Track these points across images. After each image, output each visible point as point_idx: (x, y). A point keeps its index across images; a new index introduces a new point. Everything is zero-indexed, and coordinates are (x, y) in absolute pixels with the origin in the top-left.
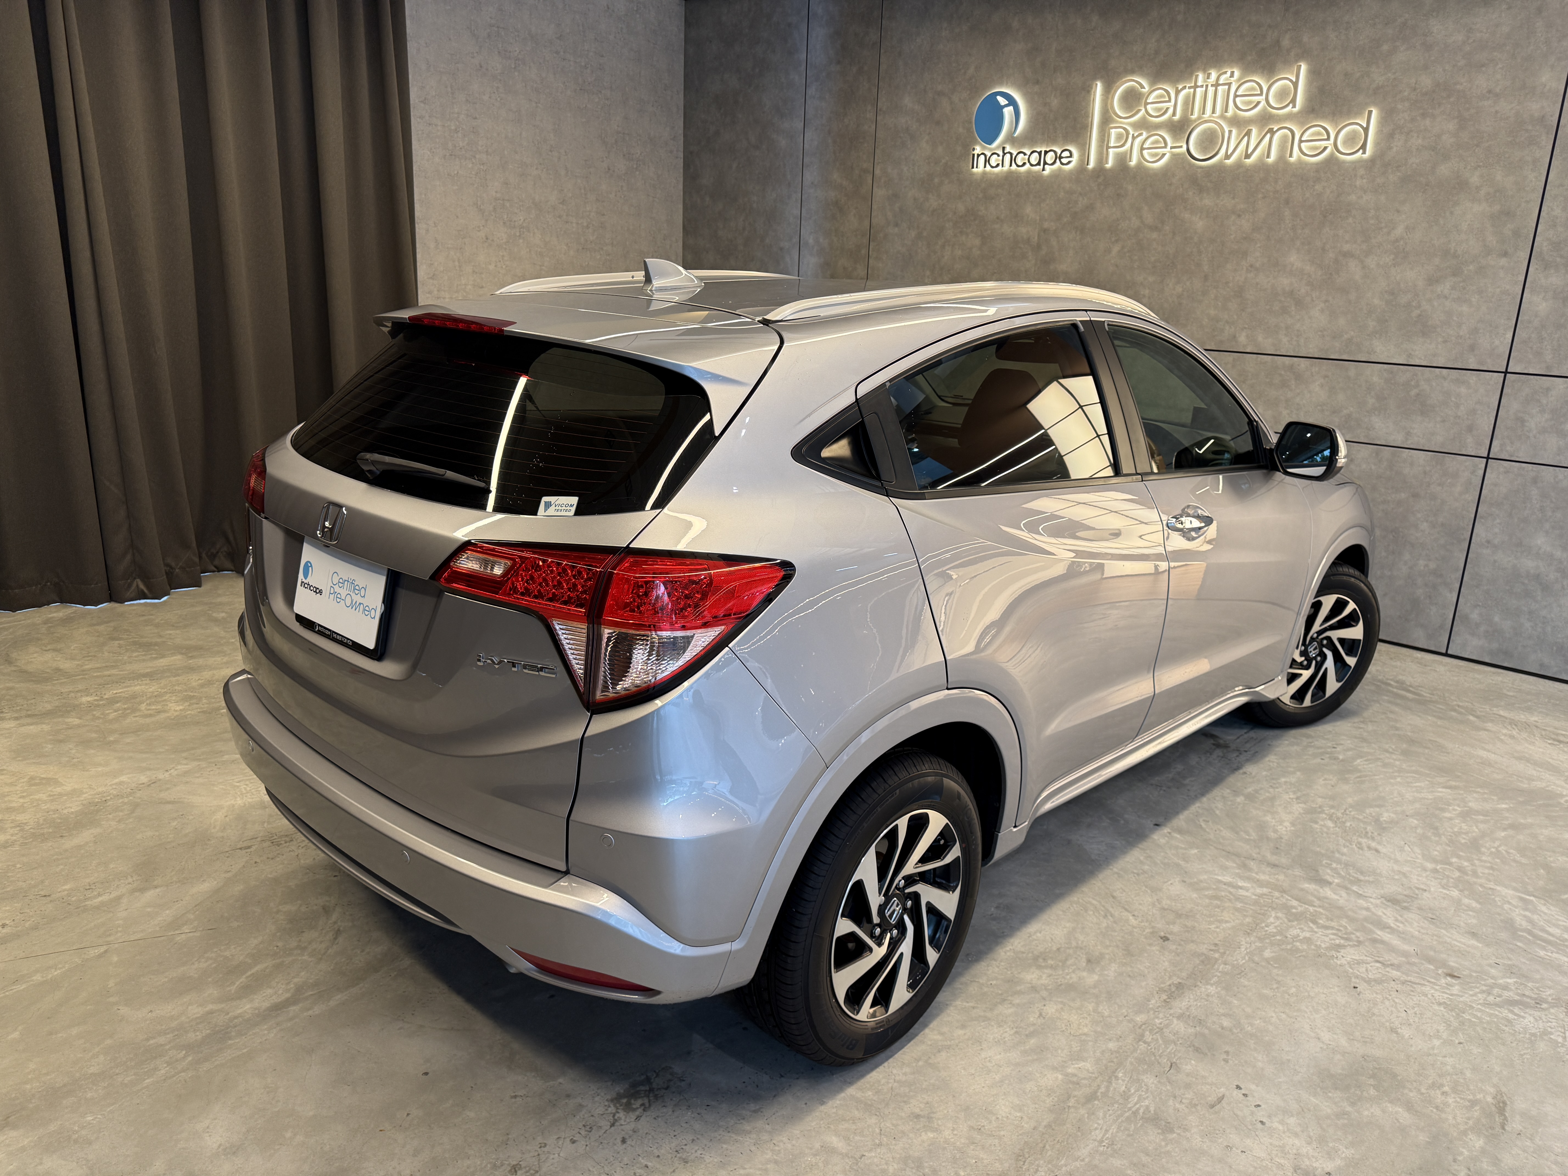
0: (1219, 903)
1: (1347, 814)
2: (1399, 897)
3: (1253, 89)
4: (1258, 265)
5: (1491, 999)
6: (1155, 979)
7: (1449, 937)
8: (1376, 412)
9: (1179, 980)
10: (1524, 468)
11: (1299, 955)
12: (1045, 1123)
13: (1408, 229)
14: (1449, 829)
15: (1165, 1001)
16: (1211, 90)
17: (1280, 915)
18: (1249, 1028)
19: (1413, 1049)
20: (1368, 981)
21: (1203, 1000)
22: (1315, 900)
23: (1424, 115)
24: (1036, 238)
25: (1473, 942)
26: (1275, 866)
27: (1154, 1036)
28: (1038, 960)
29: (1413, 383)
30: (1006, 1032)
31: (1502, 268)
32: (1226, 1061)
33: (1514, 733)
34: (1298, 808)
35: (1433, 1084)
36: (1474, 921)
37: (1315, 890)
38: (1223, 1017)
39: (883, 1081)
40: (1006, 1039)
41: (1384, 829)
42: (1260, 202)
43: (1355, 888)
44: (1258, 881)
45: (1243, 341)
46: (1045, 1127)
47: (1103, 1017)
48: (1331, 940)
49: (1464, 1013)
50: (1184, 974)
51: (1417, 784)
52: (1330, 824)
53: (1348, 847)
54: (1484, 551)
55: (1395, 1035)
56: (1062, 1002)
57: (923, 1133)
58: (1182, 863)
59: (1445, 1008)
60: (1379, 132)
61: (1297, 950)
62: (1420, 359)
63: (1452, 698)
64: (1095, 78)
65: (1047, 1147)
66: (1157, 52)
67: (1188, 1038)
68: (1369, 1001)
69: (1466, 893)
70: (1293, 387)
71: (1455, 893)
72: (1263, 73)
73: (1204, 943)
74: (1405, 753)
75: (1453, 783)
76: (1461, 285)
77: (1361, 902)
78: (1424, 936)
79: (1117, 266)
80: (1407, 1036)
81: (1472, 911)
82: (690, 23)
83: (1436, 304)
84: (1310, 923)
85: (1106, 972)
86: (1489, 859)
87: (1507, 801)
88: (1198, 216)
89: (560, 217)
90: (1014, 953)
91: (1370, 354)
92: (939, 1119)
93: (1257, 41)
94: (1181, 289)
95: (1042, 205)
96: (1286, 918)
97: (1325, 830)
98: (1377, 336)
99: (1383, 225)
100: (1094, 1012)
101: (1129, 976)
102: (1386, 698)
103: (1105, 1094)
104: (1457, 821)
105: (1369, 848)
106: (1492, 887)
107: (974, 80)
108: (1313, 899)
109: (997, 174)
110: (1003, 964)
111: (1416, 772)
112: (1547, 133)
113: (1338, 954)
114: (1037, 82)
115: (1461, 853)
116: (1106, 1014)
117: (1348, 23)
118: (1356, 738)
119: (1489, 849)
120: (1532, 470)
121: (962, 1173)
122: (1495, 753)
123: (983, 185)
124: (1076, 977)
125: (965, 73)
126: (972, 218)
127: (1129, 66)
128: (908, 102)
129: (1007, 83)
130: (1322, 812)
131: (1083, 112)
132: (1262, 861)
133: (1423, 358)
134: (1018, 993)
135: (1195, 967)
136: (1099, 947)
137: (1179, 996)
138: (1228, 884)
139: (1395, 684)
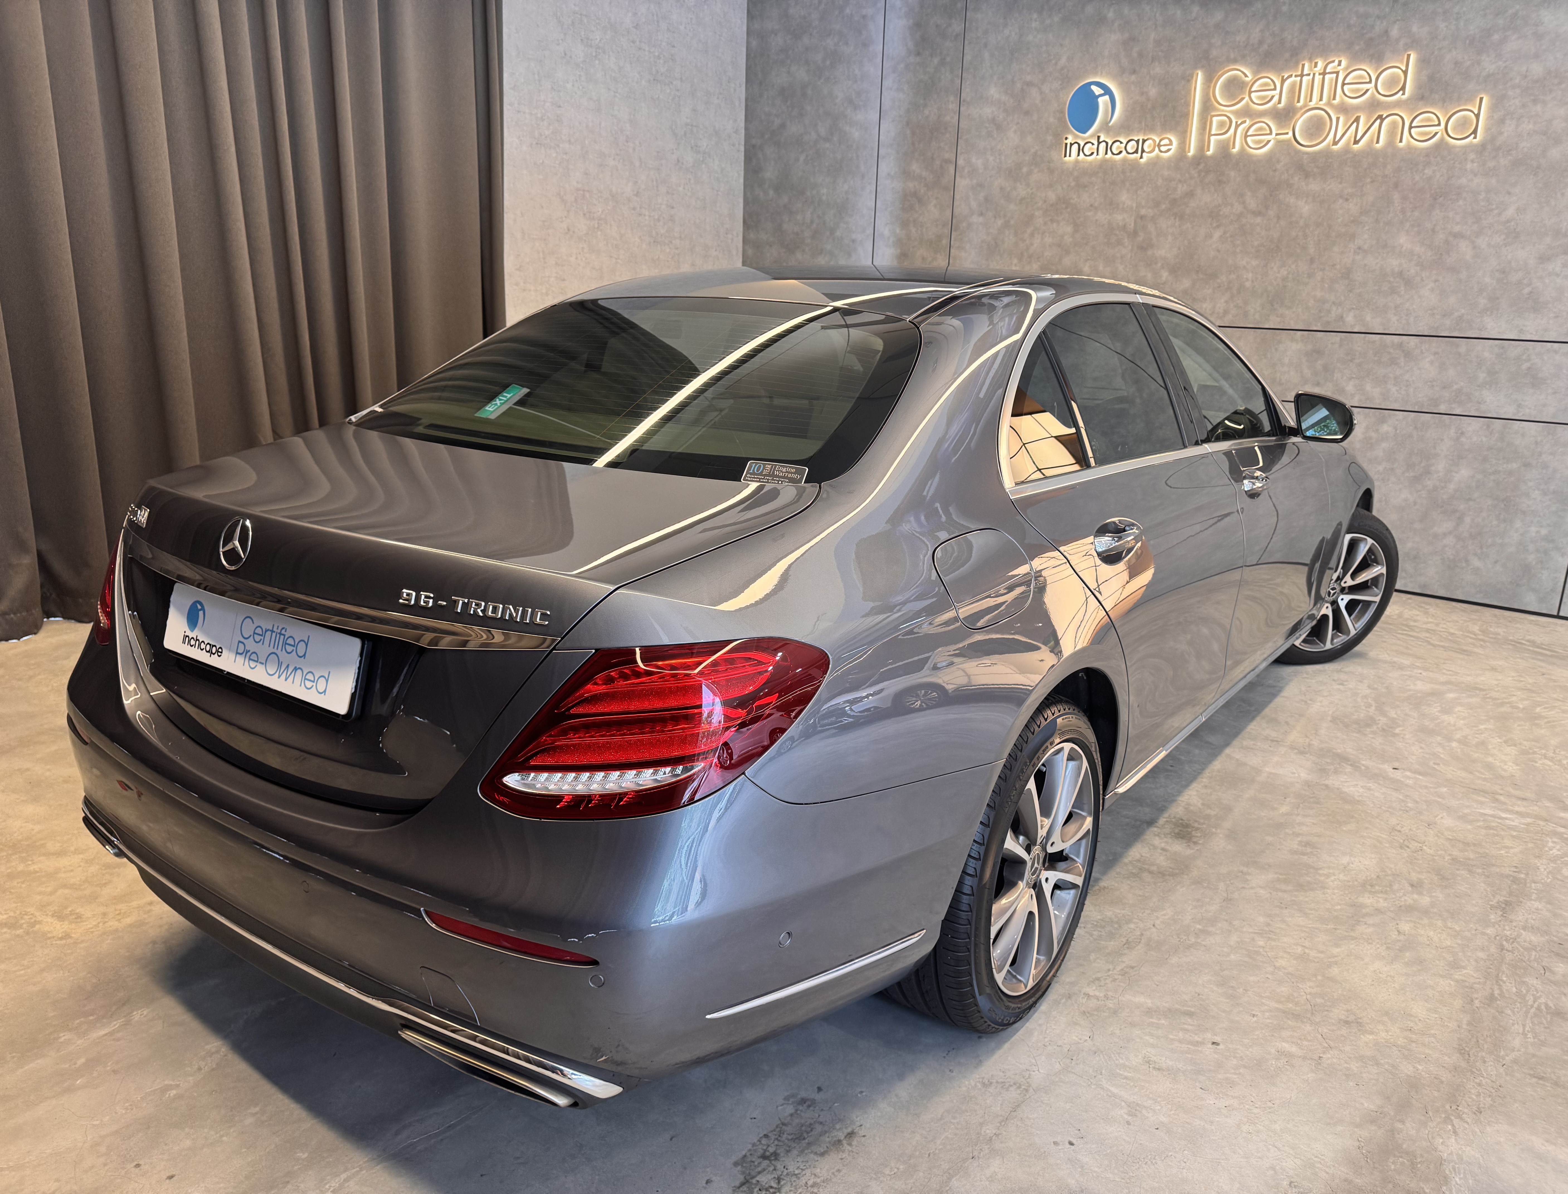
0: (1495, 832)
3: (1361, 77)
4: (1366, 247)
6: (1481, 897)
8: (1487, 386)
9: (1503, 898)
12: (1465, 1022)
13: (1518, 209)
15: (1502, 915)
16: (1318, 78)
21: (1535, 913)
23: (1535, 102)
24: (1133, 225)
27: (1513, 945)
28: (1367, 886)
29: (1524, 357)
30: (1378, 947)
39: (1295, 994)
40: (1383, 954)
42: (1368, 186)
44: (1517, 812)
45: (1350, 321)
46: (1467, 1025)
47: (1456, 931)
50: (1504, 893)
56: (1411, 921)
57: (1362, 1036)
58: (1440, 800)
60: (1489, 118)
62: (1531, 334)
64: (1196, 68)
65: (1481, 1041)
66: (1261, 42)
67: (1544, 945)
70: (1402, 364)
72: (1371, 61)
73: (1505, 866)
79: (1218, 251)
82: (752, 15)
83: (1547, 281)
85: (1434, 894)
88: (1304, 200)
89: (634, 209)
90: (1340, 881)
91: (1481, 330)
92: (1367, 1023)
93: (1365, 31)
94: (1285, 273)
95: (1139, 192)
97: (1547, 768)
98: (1488, 313)
99: (1494, 207)
100: (1445, 927)
101: (1457, 896)
102: (1526, 654)
103: (1502, 994)
107: (1065, 70)
109: (1091, 163)
110: (1336, 891)
114: (1134, 72)
116: (1458, 928)
117: (1458, 13)
118: (1523, 689)
121: (1420, 1067)
123: (1076, 174)
124: (1410, 899)
125: (1056, 64)
126: (1064, 206)
127: (1232, 56)
128: (994, 92)
129: (1102, 73)
130: (1534, 753)
131: (1183, 101)
132: (1509, 796)
133: (1534, 333)
134: (1367, 915)
135: (1510, 887)
136: (1414, 873)
137: (1513, 911)
138: (1492, 815)
139: (1528, 643)
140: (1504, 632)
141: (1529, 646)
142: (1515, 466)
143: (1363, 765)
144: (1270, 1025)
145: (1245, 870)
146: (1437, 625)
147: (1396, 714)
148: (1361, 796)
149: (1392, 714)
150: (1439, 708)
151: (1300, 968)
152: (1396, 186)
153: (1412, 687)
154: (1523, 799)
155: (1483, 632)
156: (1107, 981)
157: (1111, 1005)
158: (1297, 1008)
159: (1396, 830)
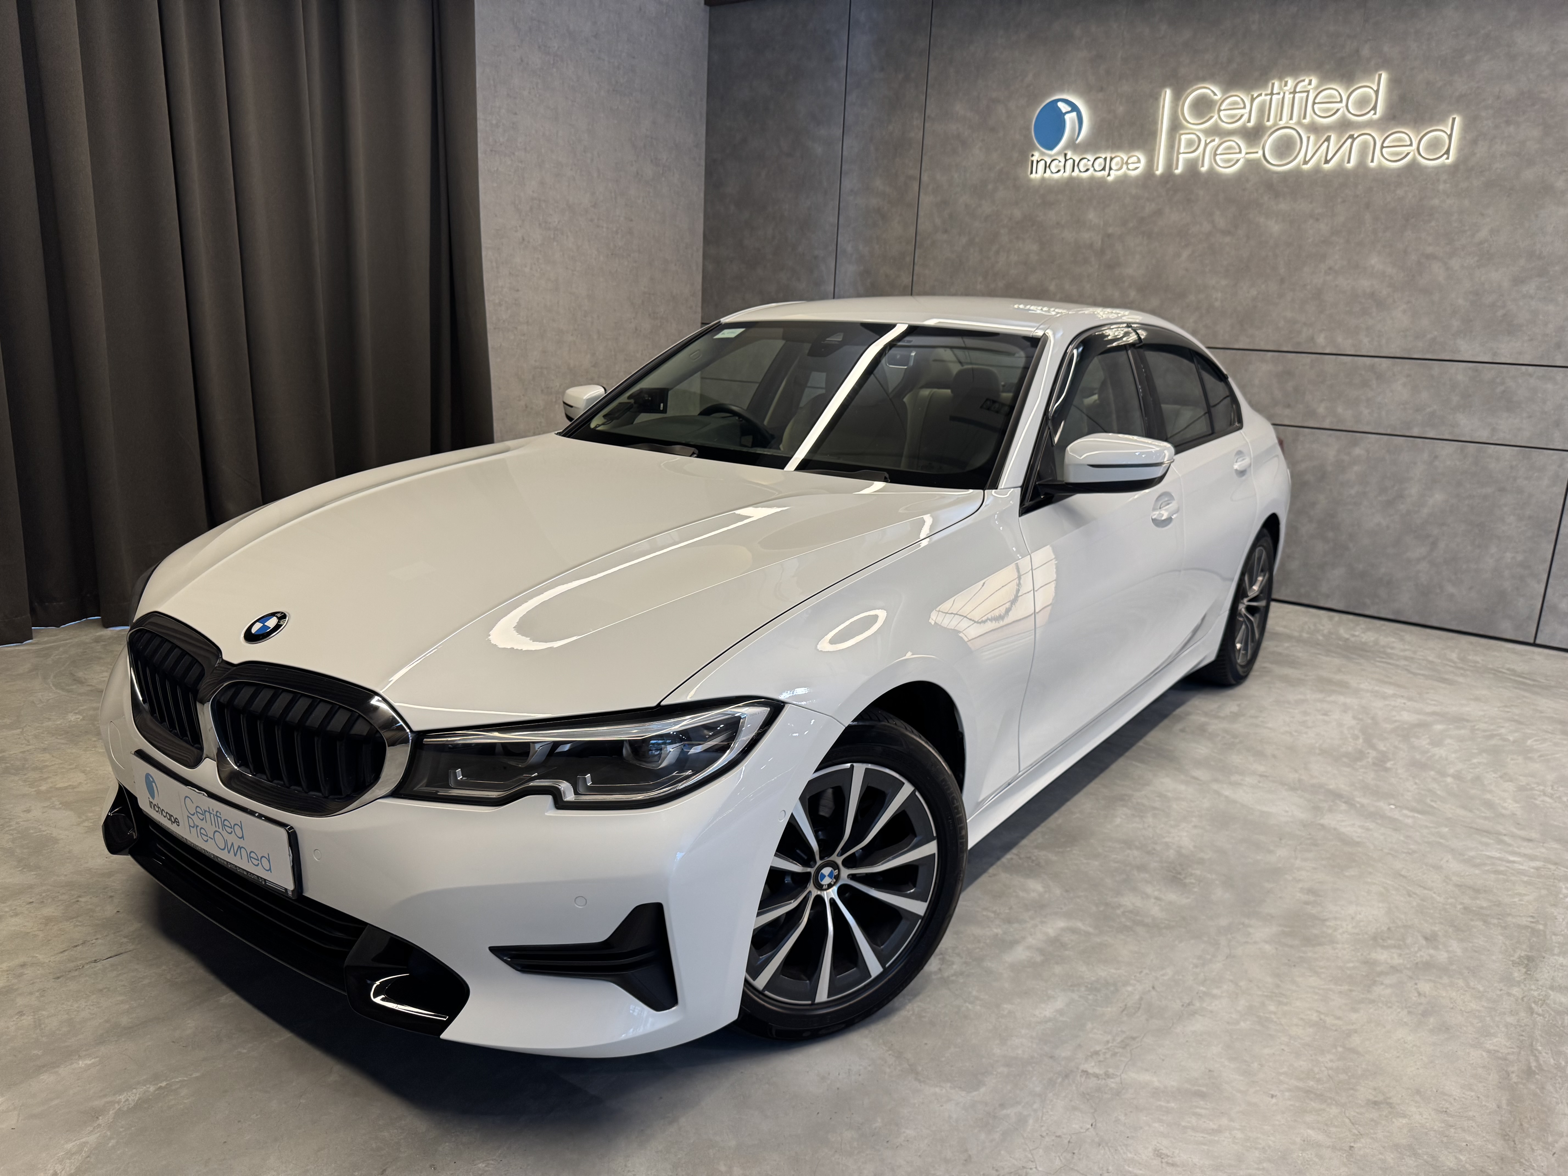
0: (1505, 877)
4: (1337, 268)
6: (1501, 953)
8: (1461, 410)
9: (1524, 953)
12: (1504, 1101)
13: (1491, 231)
15: (1526, 973)
23: (1508, 123)
24: (1100, 243)
26: (1530, 840)
27: (1542, 1008)
28: (1377, 940)
29: (1498, 380)
30: (1399, 1013)
39: (1316, 1070)
40: (1405, 1020)
42: (1339, 207)
44: (1524, 855)
45: (1321, 342)
46: (1508, 1105)
47: (1479, 992)
50: (1524, 947)
52: (1548, 799)
56: (1430, 980)
57: (1394, 1120)
58: (1441, 841)
60: (1462, 138)
64: (1164, 86)
65: (1526, 1125)
66: (1230, 61)
70: (1374, 386)
72: (1342, 81)
73: (1520, 916)
76: (1547, 285)
79: (1187, 270)
82: (713, 29)
83: (1521, 303)
85: (1451, 949)
88: (1274, 220)
89: (592, 220)
90: (1349, 934)
91: (1455, 353)
92: (1399, 1104)
93: (1336, 51)
94: (1255, 293)
95: (1106, 211)
97: (1548, 805)
98: (1462, 335)
100: (1467, 988)
101: (1476, 951)
102: (1509, 684)
103: (1540, 1067)
107: (1032, 88)
109: (1057, 181)
110: (1346, 946)
114: (1101, 89)
116: (1481, 989)
117: (1429, 34)
118: (1510, 720)
121: (1461, 1157)
123: (1042, 191)
124: (1424, 955)
125: (1023, 81)
126: (1030, 224)
127: (1201, 74)
128: (959, 109)
129: (1069, 90)
130: (1532, 789)
131: (1151, 119)
132: (1513, 836)
133: (1509, 356)
134: (1381, 974)
135: (1529, 940)
136: (1426, 925)
137: (1537, 969)
138: (1500, 859)
139: (1508, 672)
140: (1483, 660)
141: (1509, 675)
142: (1489, 490)
143: (1358, 802)
144: (1292, 1108)
145: (1246, 921)
146: (1415, 652)
147: (1385, 746)
148: (1359, 837)
149: (1381, 746)
150: (1428, 741)
151: (1317, 1037)
153: (1397, 718)
154: (1528, 840)
155: (1463, 660)
156: (1108, 1056)
157: (1113, 1085)
158: (1320, 1087)
159: (1401, 875)
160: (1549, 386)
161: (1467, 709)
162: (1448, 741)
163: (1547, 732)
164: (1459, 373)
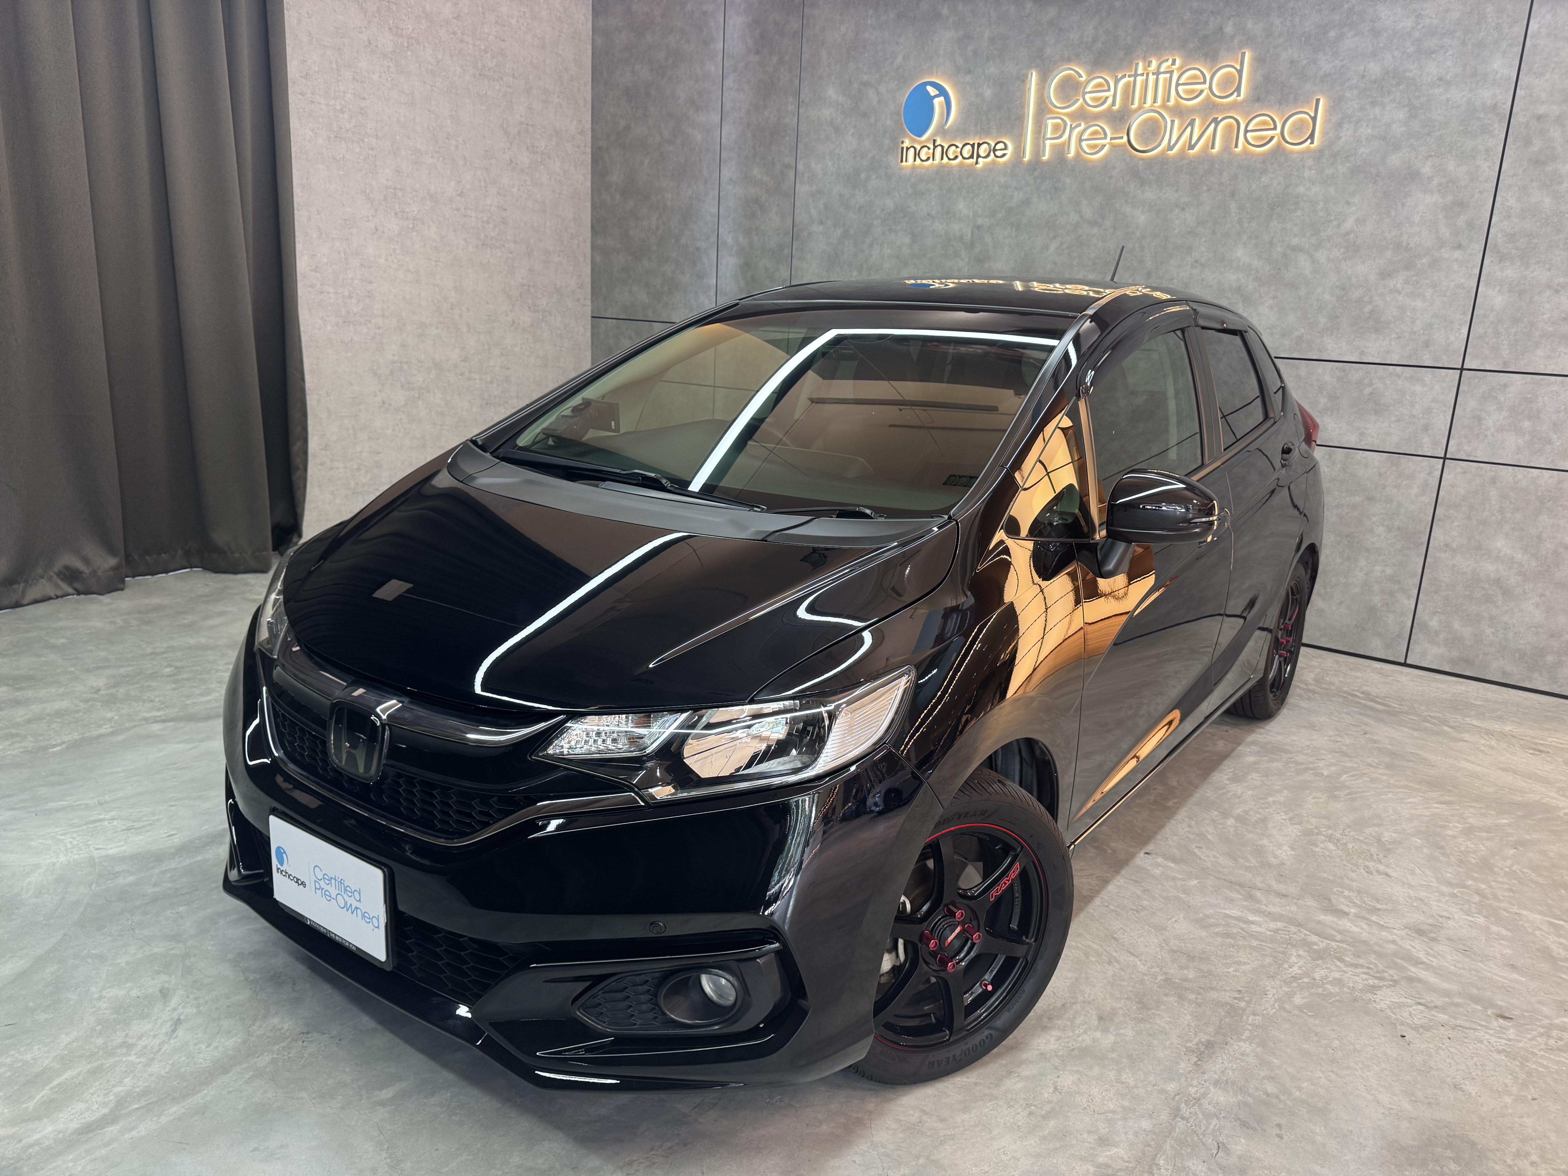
0: (1232, 942)
1: (1346, 835)
2: (1424, 927)
3: (1195, 77)
4: (1203, 260)
5: (1552, 1042)
6: (1179, 1037)
7: (1488, 972)
8: (1329, 413)
9: (1206, 1037)
10: (1482, 469)
11: (1334, 999)
13: (1358, 221)
14: (1455, 849)
15: (1195, 1063)
16: (1152, 78)
17: (1301, 953)
18: (1298, 1093)
19: (1485, 1109)
20: (1416, 1028)
21: (1238, 1061)
22: (1336, 934)
23: (1373, 104)
24: (970, 235)
25: (1515, 976)
26: (1284, 896)
27: (1192, 1109)
28: (1042, 1020)
29: (1366, 381)
30: (1018, 1114)
31: (1456, 260)
32: (1280, 1136)
33: (1493, 743)
34: (1294, 831)
35: (1518, 1151)
36: (1508, 952)
37: (1333, 922)
38: (1265, 1081)
40: (1020, 1123)
41: (1388, 850)
42: (1204, 195)
43: (1374, 918)
44: (1269, 913)
47: (1128, 1087)
48: (1363, 980)
49: (1528, 1061)
50: (1211, 1029)
51: (1410, 800)
52: (1331, 846)
53: (1356, 871)
54: (1443, 555)
55: (1460, 1093)
56: (1078, 1072)
59: (1506, 1057)
60: (1327, 121)
61: (1331, 994)
62: (1373, 356)
63: (1422, 708)
64: (1030, 67)
66: (1094, 40)
67: (1232, 1109)
68: (1422, 1052)
69: (1493, 919)
71: (1481, 920)
72: (1205, 60)
73: (1226, 991)
74: (1389, 767)
75: (1447, 798)
76: (1414, 278)
77: (1384, 933)
78: (1461, 971)
80: (1474, 1094)
81: (1503, 940)
82: (598, 11)
83: (1388, 299)
84: (1336, 961)
85: (1122, 1031)
86: (1505, 880)
87: (1506, 816)
88: (1140, 210)
89: (458, 210)
91: (1321, 351)
93: (1199, 28)
95: (975, 200)
96: (1310, 956)
97: (1327, 853)
98: (1328, 333)
99: (1333, 218)
100: (1116, 1082)
101: (1150, 1035)
102: (1356, 709)
104: (1462, 839)
105: (1378, 872)
106: (1517, 912)
107: (901, 70)
108: (1333, 932)
109: (927, 168)
111: (1406, 787)
112: (1500, 121)
113: (1375, 996)
114: (969, 71)
115: (1475, 875)
116: (1132, 1084)
117: (1293, 8)
118: (1335, 752)
119: (1502, 869)
120: (1490, 470)
122: (1480, 766)
123: (913, 180)
124: (1089, 1038)
125: (892, 63)
126: (901, 215)
127: (1066, 55)
128: (832, 93)
129: (937, 72)
130: (1319, 833)
131: (1018, 103)
132: (1269, 891)
133: (1376, 355)
135: (1221, 1020)
136: (1109, 1001)
137: (1211, 1057)
138: (1238, 919)
139: (1361, 695)
140: (1340, 681)
141: (1363, 699)
142: (1358, 499)
143: (1111, 849)
147: (1178, 782)
149: (1174, 782)
150: (1231, 775)
152: (1233, 194)
153: (1210, 748)
154: (1283, 895)
159: (1113, 938)
160: (1418, 388)
161: (1294, 738)
162: (1254, 775)
163: (1371, 765)
164: (1326, 373)
